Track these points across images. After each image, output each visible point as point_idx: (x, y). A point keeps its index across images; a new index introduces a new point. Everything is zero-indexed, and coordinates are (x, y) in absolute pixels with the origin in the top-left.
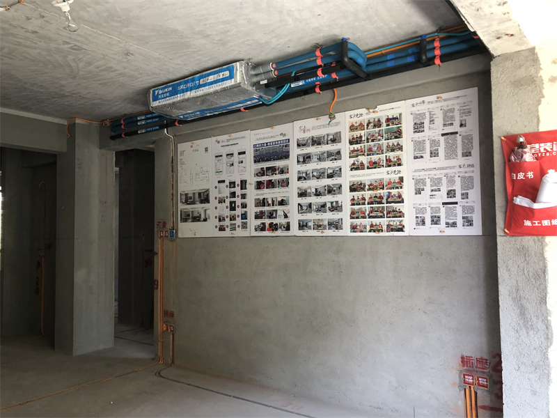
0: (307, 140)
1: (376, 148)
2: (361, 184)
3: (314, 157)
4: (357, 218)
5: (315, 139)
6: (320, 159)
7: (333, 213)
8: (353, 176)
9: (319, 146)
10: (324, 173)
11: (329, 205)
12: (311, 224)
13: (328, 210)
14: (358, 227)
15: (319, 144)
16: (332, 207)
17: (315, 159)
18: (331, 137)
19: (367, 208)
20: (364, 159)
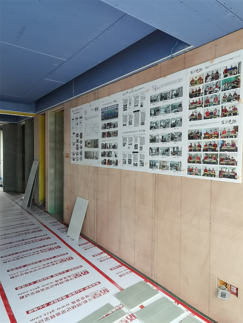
0: (157, 96)
1: (213, 100)
2: (198, 133)
3: (162, 110)
4: (194, 162)
5: (163, 95)
6: (166, 112)
7: (174, 156)
8: (191, 126)
9: (166, 101)
10: (168, 123)
11: (171, 150)
12: (158, 164)
13: (170, 154)
14: (194, 171)
15: (166, 99)
16: (174, 151)
17: (162, 111)
18: (175, 92)
19: (202, 154)
20: (202, 111)
